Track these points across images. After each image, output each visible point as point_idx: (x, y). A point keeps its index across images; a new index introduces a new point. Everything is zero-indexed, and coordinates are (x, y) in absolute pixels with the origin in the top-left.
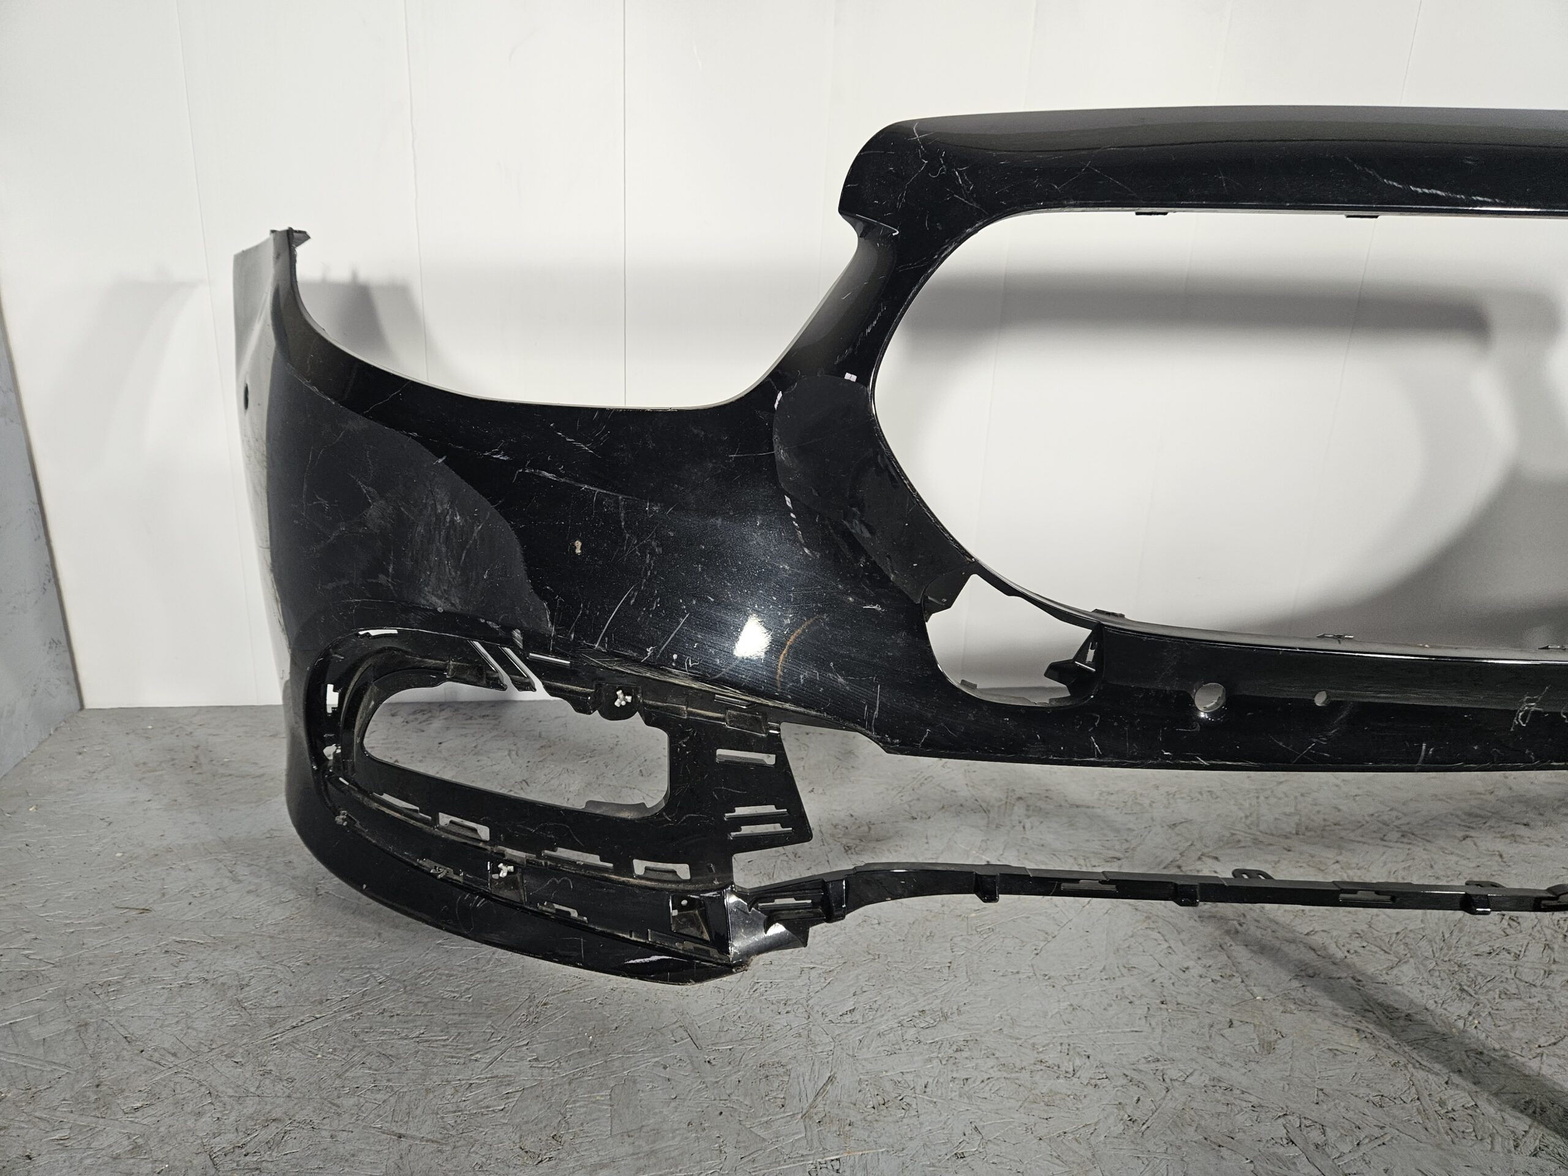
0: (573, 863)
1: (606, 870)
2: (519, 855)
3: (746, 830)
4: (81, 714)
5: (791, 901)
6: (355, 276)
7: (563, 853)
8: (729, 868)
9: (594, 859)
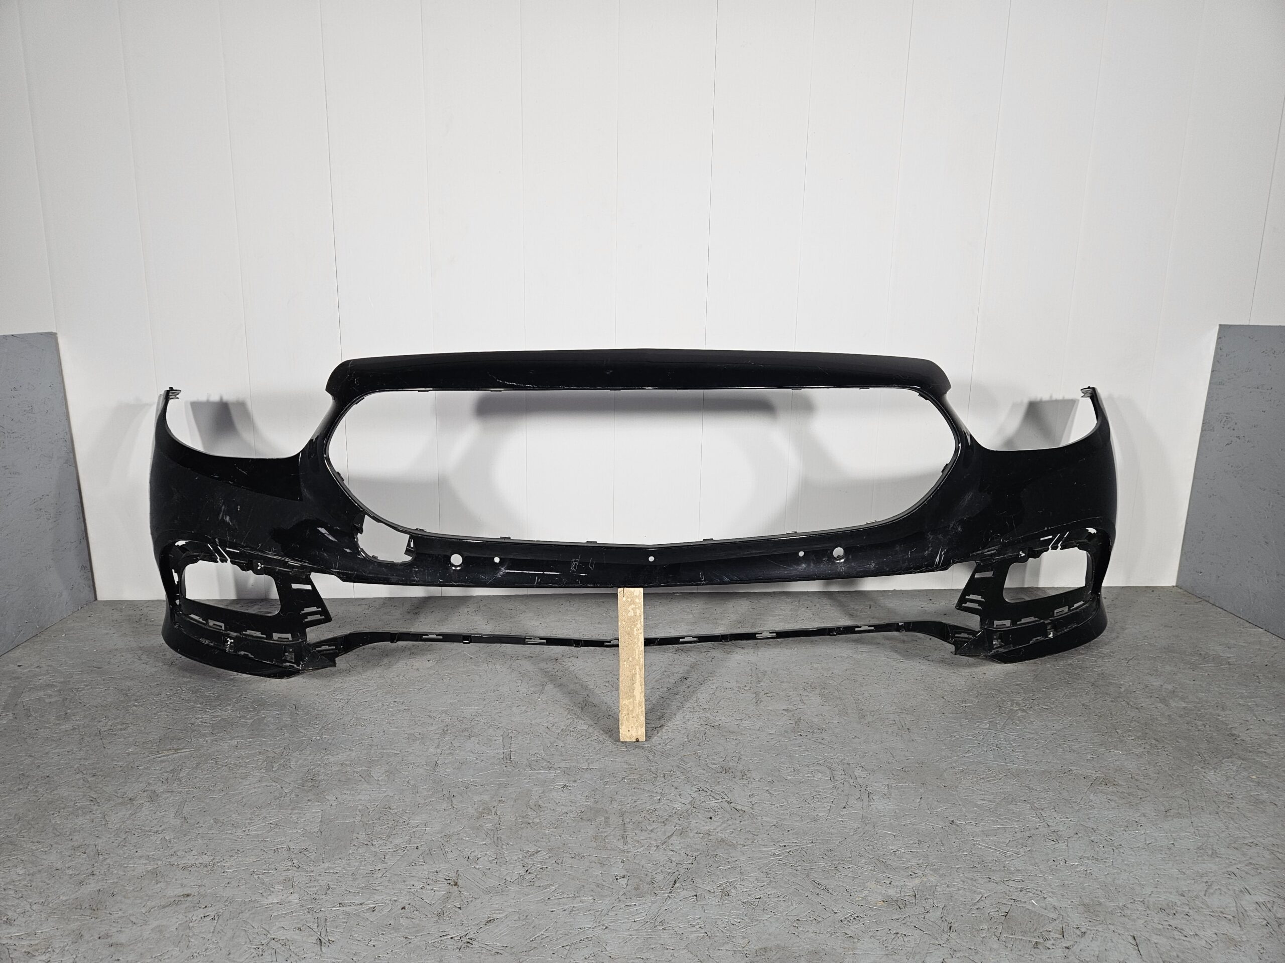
0: (252, 636)
1: (263, 638)
2: (235, 634)
3: (310, 618)
4: (95, 602)
5: (327, 647)
6: (221, 399)
7: (249, 632)
8: (305, 634)
9: (258, 634)
